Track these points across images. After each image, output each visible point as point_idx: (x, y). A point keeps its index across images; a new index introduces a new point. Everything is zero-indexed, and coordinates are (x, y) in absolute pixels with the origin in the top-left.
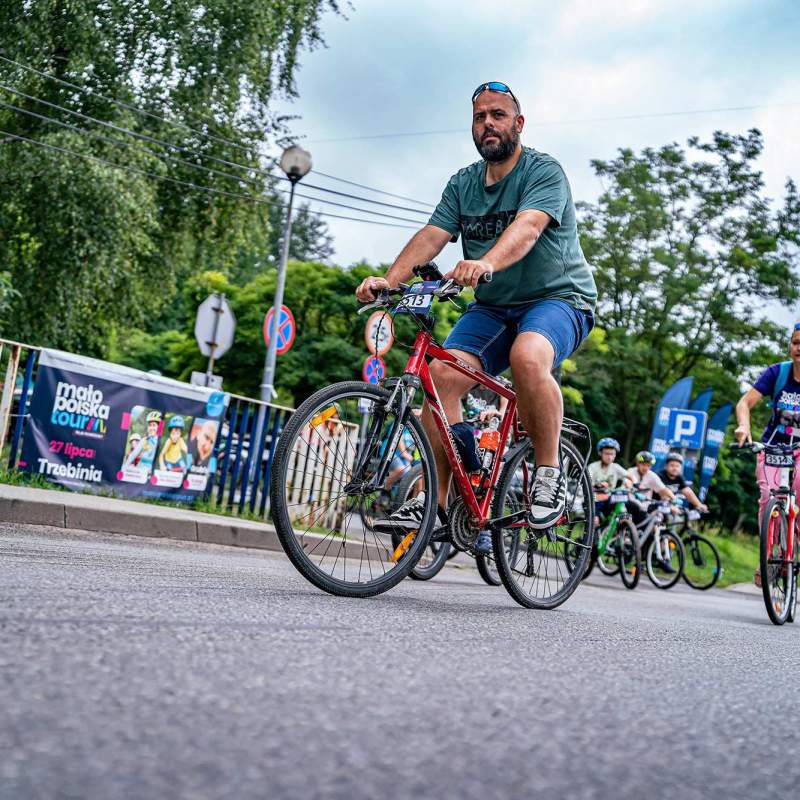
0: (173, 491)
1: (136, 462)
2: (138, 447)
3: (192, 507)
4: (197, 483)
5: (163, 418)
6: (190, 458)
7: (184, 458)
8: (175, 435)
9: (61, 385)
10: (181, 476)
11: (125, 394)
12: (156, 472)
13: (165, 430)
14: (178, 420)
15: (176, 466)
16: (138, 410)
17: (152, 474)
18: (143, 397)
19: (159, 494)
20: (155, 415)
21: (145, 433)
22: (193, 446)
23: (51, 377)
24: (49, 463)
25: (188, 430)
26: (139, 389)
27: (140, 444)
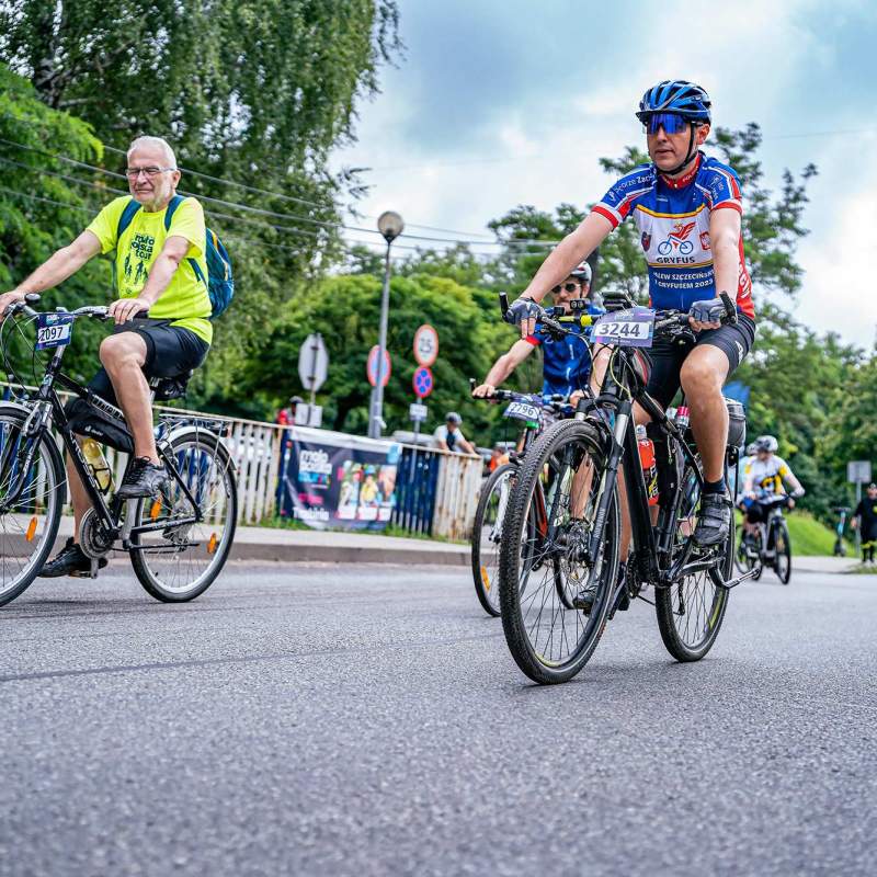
0: (372, 522)
1: (347, 503)
2: (347, 492)
3: (385, 533)
4: (385, 515)
5: (362, 468)
6: (380, 496)
7: (376, 497)
8: (370, 480)
9: (304, 452)
10: (375, 510)
11: (341, 453)
12: (361, 510)
13: (363, 478)
14: (371, 469)
15: (372, 504)
16: (348, 464)
17: (357, 511)
18: (350, 455)
19: (364, 526)
20: (358, 467)
21: (351, 481)
22: (381, 487)
23: (298, 447)
24: (300, 511)
25: (376, 476)
26: (348, 449)
27: (349, 490)
